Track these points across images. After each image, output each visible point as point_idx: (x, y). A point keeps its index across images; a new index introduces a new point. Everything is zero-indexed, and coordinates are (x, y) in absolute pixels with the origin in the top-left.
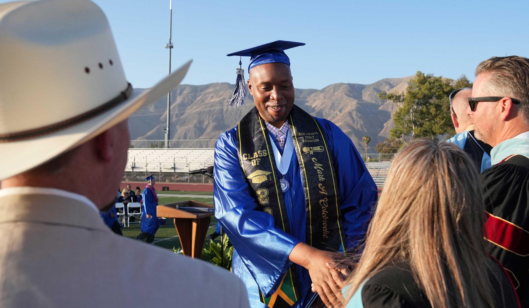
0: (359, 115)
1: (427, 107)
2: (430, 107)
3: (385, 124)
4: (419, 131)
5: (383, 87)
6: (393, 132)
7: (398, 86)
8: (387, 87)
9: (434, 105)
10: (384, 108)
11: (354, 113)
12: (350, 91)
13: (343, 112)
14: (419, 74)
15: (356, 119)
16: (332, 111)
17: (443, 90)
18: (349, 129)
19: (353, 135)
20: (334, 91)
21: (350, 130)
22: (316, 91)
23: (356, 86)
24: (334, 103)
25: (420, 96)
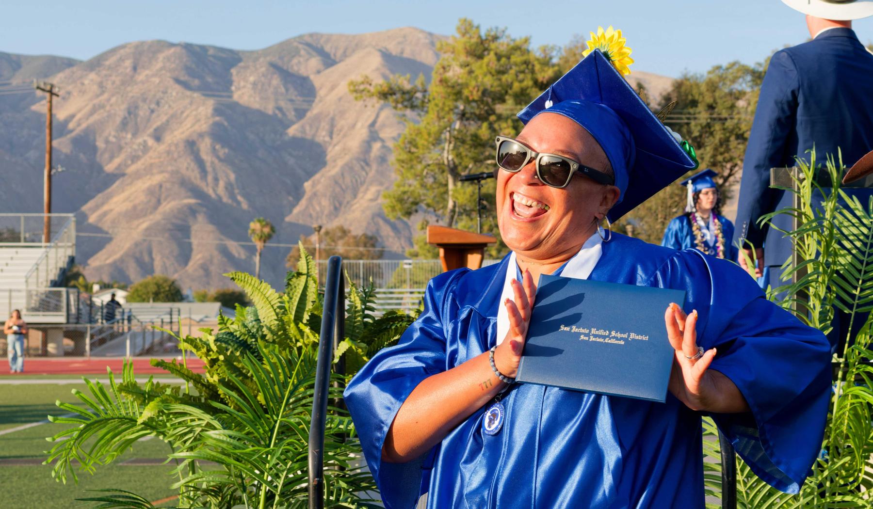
0: (223, 152)
1: (491, 127)
2: (499, 126)
3: (307, 185)
4: (468, 196)
5: (299, 62)
6: (393, 200)
7: (349, 61)
8: (315, 62)
9: (510, 122)
10: (303, 131)
11: (205, 146)
12: (189, 70)
13: (168, 138)
14: (467, 27)
15: (212, 163)
16: (129, 136)
17: (535, 76)
18: (189, 197)
19: (201, 218)
20: (135, 69)
21: (192, 201)
22: (70, 63)
23: (211, 52)
24: (137, 107)
25: (471, 92)
